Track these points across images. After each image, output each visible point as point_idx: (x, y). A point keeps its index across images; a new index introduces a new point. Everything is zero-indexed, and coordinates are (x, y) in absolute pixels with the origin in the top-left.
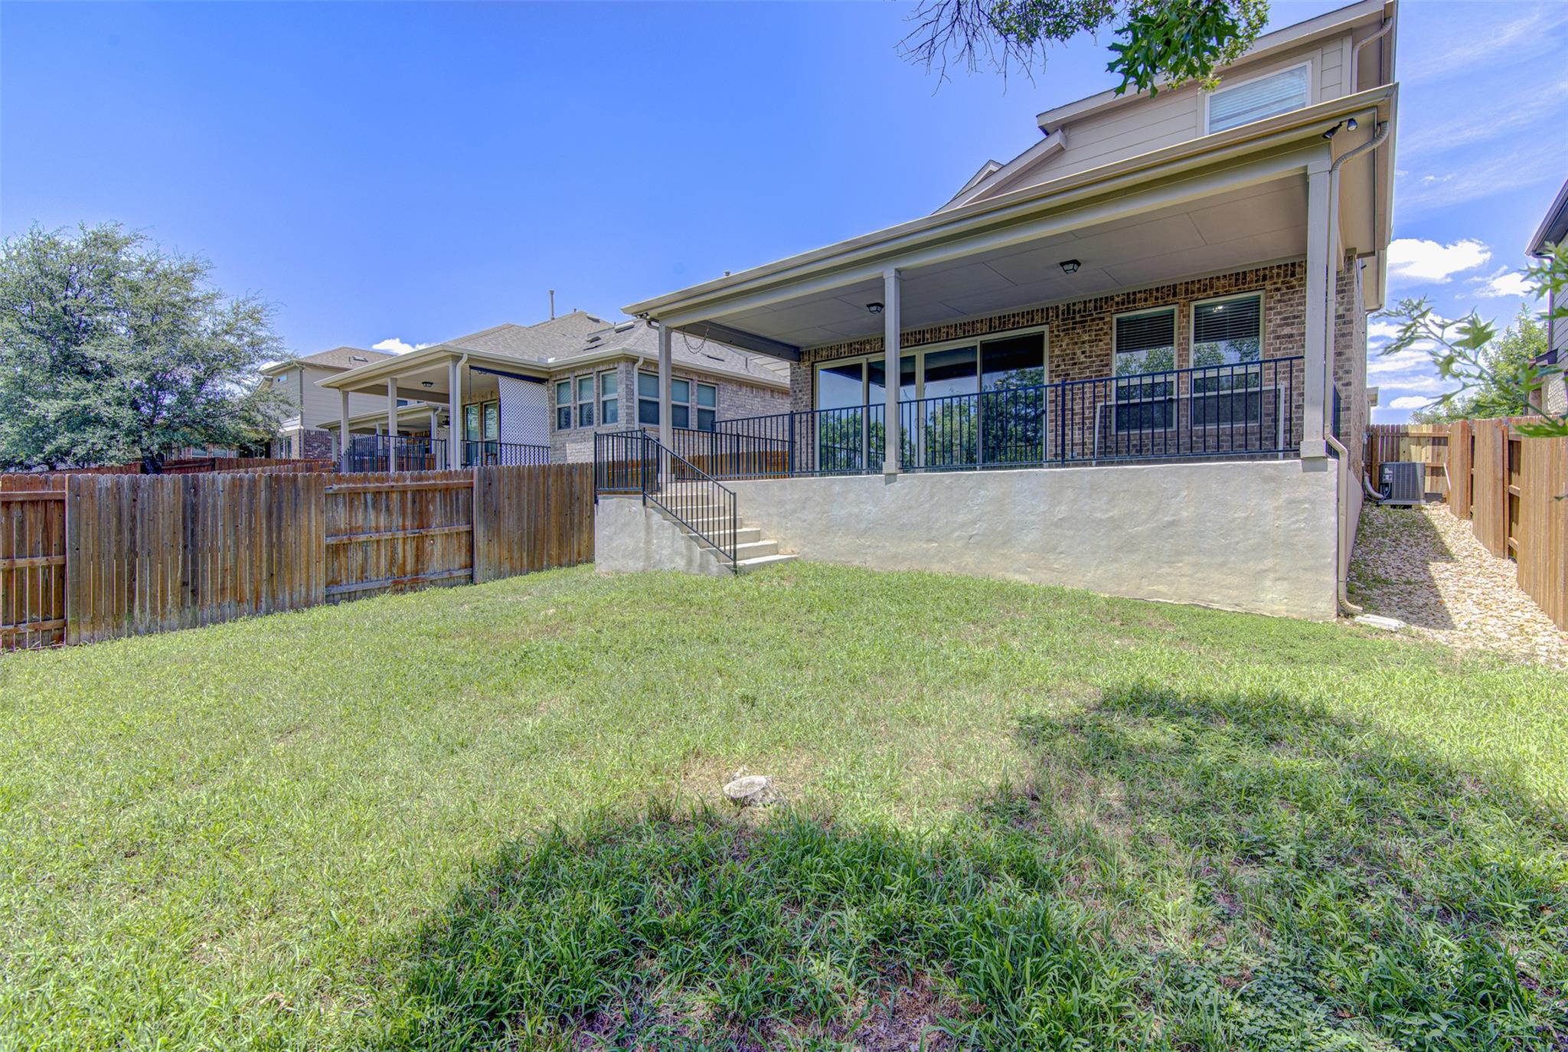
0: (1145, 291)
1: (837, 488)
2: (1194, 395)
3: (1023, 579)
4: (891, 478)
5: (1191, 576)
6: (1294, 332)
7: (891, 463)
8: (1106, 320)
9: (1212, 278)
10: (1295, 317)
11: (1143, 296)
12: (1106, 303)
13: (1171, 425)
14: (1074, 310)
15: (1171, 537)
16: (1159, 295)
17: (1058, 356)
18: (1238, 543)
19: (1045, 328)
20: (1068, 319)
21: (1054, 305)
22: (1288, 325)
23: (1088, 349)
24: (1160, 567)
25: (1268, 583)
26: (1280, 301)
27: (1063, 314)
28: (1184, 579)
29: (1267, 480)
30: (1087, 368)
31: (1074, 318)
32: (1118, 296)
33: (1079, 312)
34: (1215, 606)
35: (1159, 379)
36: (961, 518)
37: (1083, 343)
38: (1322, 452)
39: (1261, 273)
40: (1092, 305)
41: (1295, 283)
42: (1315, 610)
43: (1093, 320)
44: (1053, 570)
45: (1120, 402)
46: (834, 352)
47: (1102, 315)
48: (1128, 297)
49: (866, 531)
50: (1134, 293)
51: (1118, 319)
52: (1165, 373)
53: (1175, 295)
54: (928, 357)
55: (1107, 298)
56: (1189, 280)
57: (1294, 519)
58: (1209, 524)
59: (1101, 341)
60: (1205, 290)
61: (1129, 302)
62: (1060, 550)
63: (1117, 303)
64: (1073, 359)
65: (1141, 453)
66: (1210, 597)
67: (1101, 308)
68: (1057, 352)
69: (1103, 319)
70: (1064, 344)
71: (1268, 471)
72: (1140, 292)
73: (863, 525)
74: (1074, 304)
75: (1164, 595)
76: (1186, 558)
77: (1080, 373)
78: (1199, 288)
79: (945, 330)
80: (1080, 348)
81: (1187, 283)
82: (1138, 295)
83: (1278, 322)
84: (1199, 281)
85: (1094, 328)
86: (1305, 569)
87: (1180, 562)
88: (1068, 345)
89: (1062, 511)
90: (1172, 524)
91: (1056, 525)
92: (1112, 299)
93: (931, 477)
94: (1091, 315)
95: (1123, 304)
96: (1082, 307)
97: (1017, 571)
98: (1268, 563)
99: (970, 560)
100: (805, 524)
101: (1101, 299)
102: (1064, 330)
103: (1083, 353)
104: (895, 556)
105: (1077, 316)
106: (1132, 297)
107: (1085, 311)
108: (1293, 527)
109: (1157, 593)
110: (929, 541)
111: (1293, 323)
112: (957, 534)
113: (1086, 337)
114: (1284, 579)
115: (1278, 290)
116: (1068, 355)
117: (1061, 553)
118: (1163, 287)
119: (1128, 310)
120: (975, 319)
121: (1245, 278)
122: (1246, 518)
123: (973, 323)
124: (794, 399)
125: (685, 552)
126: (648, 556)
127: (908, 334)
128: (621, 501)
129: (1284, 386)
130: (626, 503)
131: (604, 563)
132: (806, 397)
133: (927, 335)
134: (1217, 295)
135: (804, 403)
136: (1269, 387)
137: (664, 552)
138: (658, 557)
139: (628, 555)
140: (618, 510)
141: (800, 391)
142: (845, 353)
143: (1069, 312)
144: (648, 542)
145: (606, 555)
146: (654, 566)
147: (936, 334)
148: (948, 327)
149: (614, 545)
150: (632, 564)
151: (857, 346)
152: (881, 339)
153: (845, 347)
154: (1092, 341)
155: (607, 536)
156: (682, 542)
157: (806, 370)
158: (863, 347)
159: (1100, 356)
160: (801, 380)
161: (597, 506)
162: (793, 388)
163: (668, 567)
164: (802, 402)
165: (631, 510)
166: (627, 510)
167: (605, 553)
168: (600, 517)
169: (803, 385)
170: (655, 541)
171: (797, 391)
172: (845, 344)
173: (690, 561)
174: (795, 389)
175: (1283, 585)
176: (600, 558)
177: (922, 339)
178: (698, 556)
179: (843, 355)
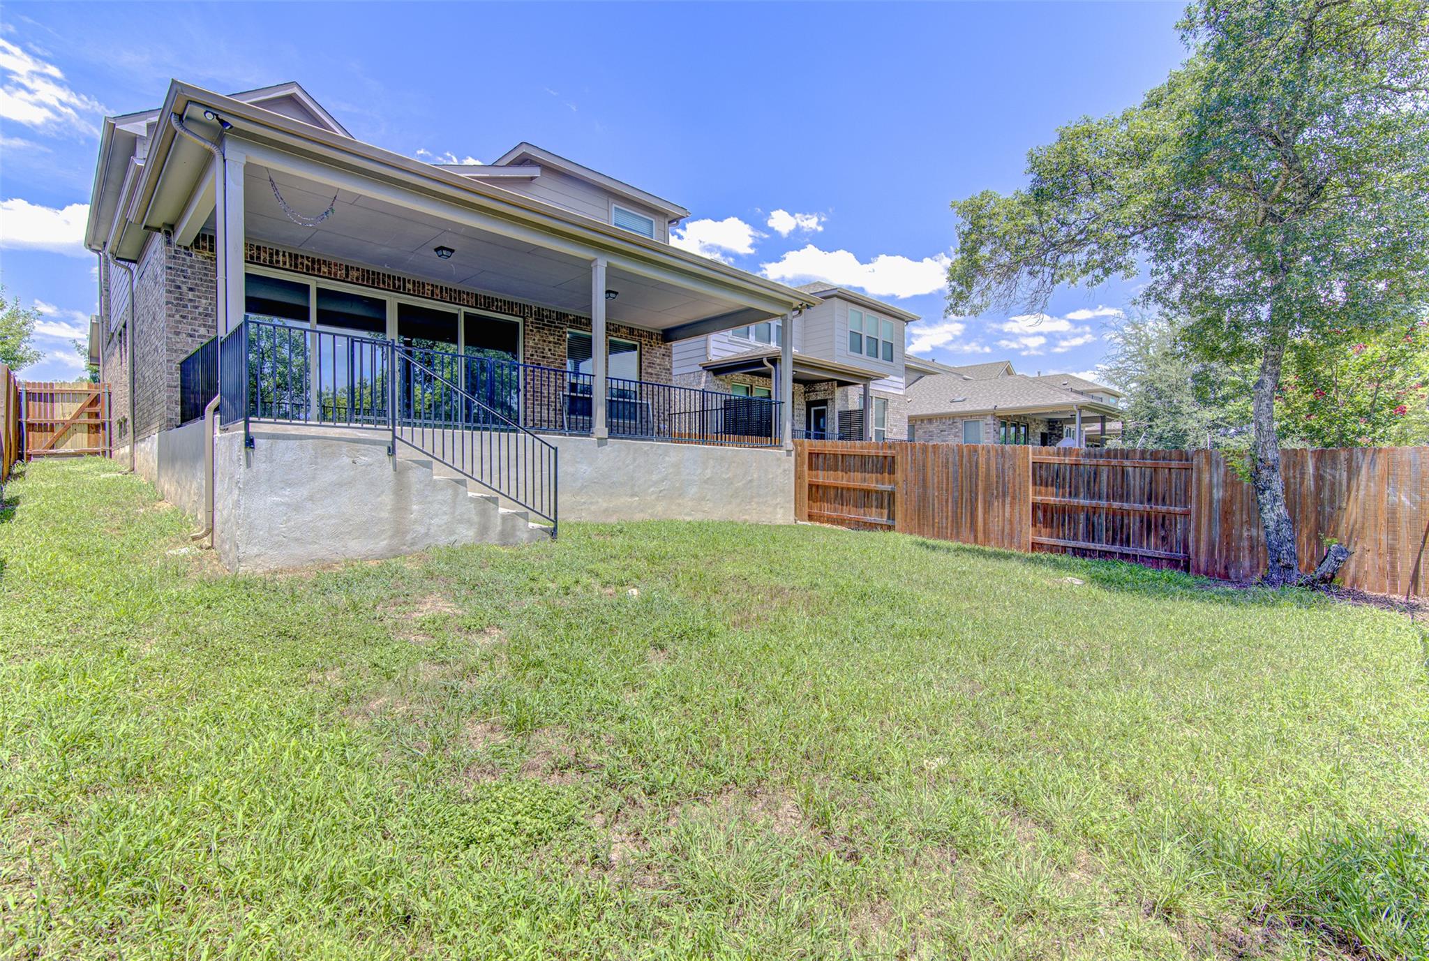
0: (586, 319)
3: (688, 519)
4: (601, 442)
5: (756, 509)
6: (653, 372)
8: (564, 330)
9: (619, 326)
10: (653, 364)
11: (585, 321)
12: (564, 317)
14: (543, 314)
15: (750, 488)
17: (532, 347)
18: (770, 491)
19: (522, 321)
20: (538, 319)
21: (528, 305)
22: (650, 367)
23: (552, 348)
24: (746, 505)
25: (778, 510)
26: (647, 352)
27: (535, 314)
28: (754, 511)
29: (778, 459)
31: (543, 320)
32: (570, 315)
33: (547, 317)
36: (655, 477)
37: (550, 342)
39: (640, 332)
40: (555, 315)
41: (653, 344)
43: (556, 327)
44: (704, 512)
45: (572, 394)
47: (561, 325)
48: (577, 319)
49: (583, 487)
51: (569, 332)
55: (564, 313)
57: (784, 479)
58: (762, 481)
59: (560, 344)
61: (578, 323)
62: (706, 499)
63: (570, 321)
64: (543, 352)
66: (762, 519)
67: (561, 320)
68: (531, 343)
69: (561, 328)
70: (536, 339)
71: (778, 456)
72: (583, 318)
73: (579, 484)
74: (543, 309)
76: (755, 500)
77: (549, 366)
79: (430, 288)
80: (547, 345)
82: (582, 320)
83: (647, 364)
85: (556, 333)
86: (787, 502)
87: (753, 502)
88: (539, 340)
89: (708, 473)
90: (750, 481)
91: (705, 482)
92: (568, 317)
94: (554, 322)
95: (574, 323)
96: (549, 313)
97: (686, 514)
98: (778, 500)
99: (659, 508)
101: (560, 313)
102: (536, 328)
103: (550, 350)
104: (606, 510)
105: (545, 320)
106: (579, 320)
107: (550, 318)
108: (785, 482)
110: (632, 495)
112: (652, 489)
113: (551, 339)
114: (782, 507)
115: (646, 345)
116: (539, 348)
117: (708, 500)
121: (633, 332)
122: (773, 478)
124: (177, 299)
125: (476, 519)
126: (399, 531)
127: (384, 275)
128: (330, 446)
129: (650, 402)
130: (344, 450)
131: (271, 552)
132: (204, 301)
133: (407, 285)
134: (621, 337)
135: (201, 310)
136: (644, 402)
137: (435, 521)
138: (422, 530)
139: (349, 533)
140: (319, 460)
141: (191, 289)
142: (285, 263)
143: (540, 315)
144: (401, 507)
145: (281, 538)
146: (412, 544)
147: (419, 289)
148: (432, 285)
149: (308, 518)
150: (356, 546)
151: (306, 262)
152: (347, 267)
153: (284, 256)
154: (555, 343)
155: (283, 504)
156: (472, 505)
157: (204, 263)
158: (316, 266)
159: (560, 356)
160: (193, 273)
161: (249, 450)
162: (174, 281)
163: (443, 541)
164: (196, 307)
165: (358, 460)
166: (349, 461)
167: (278, 535)
168: (258, 471)
169: (198, 282)
170: (415, 507)
171: (184, 288)
172: (284, 252)
173: (484, 530)
174: (178, 283)
175: (782, 510)
176: (255, 545)
177: (399, 287)
178: (499, 521)
179: (281, 265)
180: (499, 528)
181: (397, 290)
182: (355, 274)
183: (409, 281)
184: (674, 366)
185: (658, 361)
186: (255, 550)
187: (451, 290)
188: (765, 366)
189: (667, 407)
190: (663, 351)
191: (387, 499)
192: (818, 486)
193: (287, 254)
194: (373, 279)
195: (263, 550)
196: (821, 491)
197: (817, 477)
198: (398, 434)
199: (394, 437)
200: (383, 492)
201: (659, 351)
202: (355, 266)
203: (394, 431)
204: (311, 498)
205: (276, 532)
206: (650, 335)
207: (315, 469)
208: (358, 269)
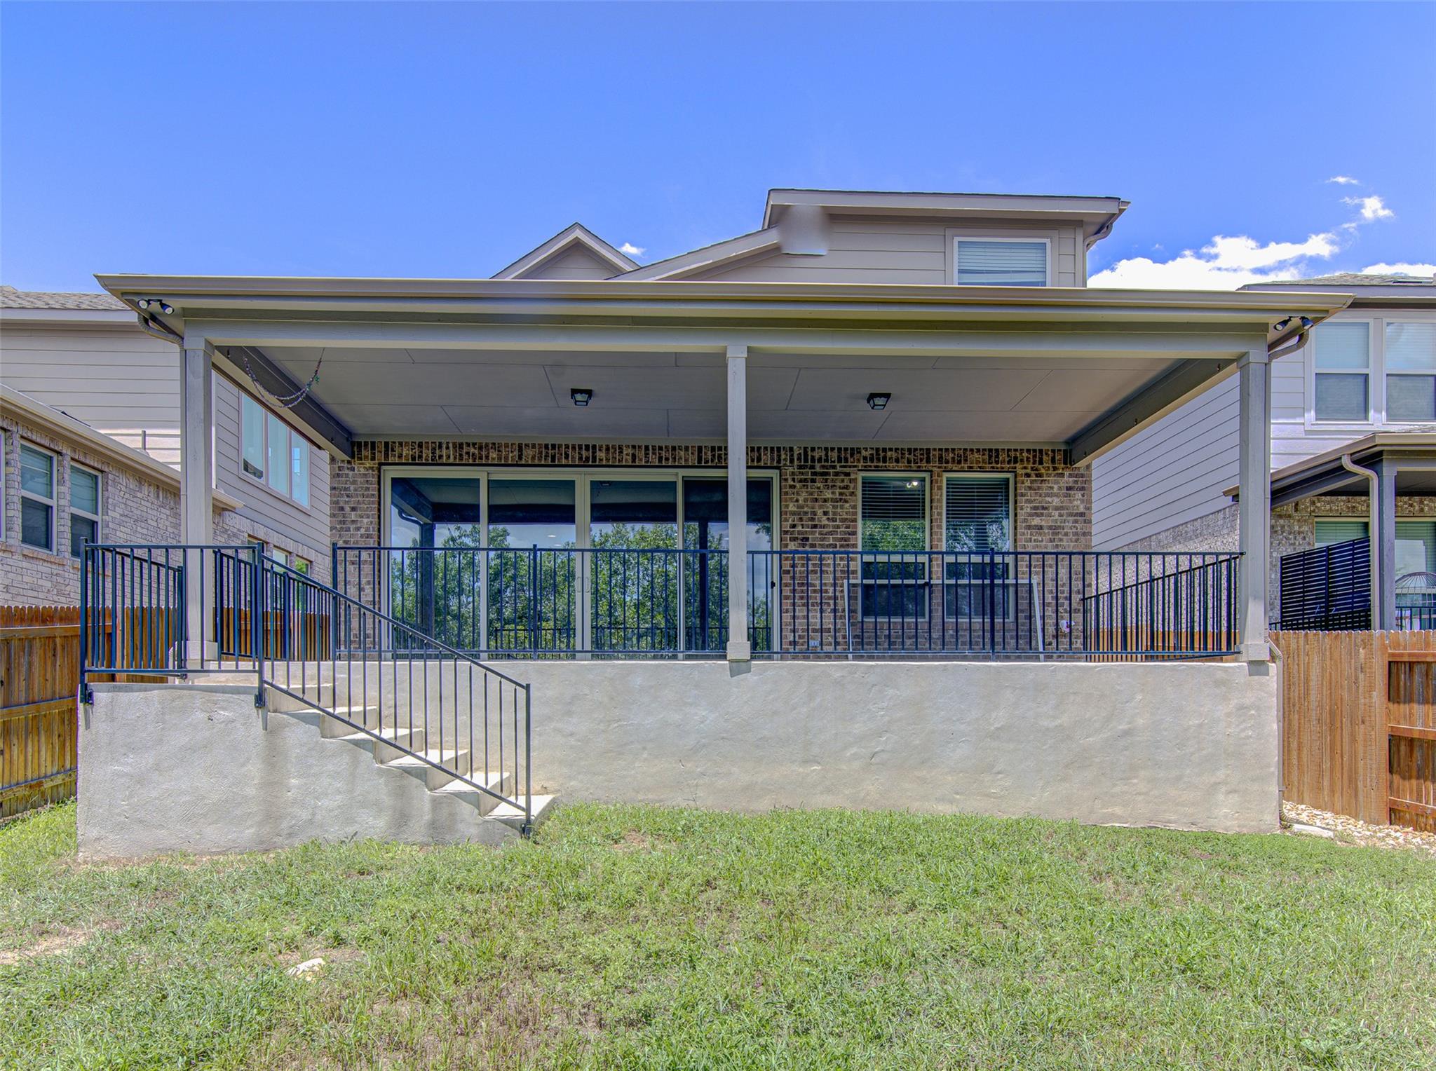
0: (897, 449)
1: (638, 681)
2: (946, 582)
4: (739, 667)
5: (1146, 794)
6: (1043, 523)
7: (738, 644)
8: (853, 476)
9: (965, 450)
10: (1044, 508)
11: (894, 455)
12: (852, 455)
13: (923, 615)
14: (813, 457)
15: (1126, 748)
16: (912, 457)
17: (793, 513)
18: (1192, 754)
19: (774, 474)
20: (804, 467)
21: (788, 446)
22: (1037, 515)
23: (830, 510)
24: (1115, 785)
25: (1221, 797)
26: (1030, 488)
27: (799, 459)
28: (1140, 798)
29: (1218, 683)
30: (830, 533)
31: (812, 467)
32: (866, 449)
33: (820, 460)
34: (1173, 826)
35: (909, 559)
36: (856, 727)
37: (825, 501)
38: (1265, 656)
39: (1012, 454)
40: (835, 454)
41: (1043, 471)
42: (1262, 823)
43: (837, 474)
44: (988, 795)
45: (865, 582)
46: (427, 453)
47: (847, 470)
48: (878, 454)
49: (695, 750)
50: (884, 450)
51: (863, 478)
52: (916, 554)
53: (928, 461)
54: (596, 486)
55: (852, 449)
56: (944, 447)
57: (1242, 727)
58: (1165, 733)
59: (846, 501)
60: (959, 462)
61: (878, 460)
62: (995, 770)
63: (865, 458)
64: (813, 519)
65: (893, 647)
66: (1167, 816)
67: (846, 460)
68: (792, 507)
69: (848, 474)
70: (801, 499)
71: (1220, 675)
72: (891, 450)
73: (691, 741)
74: (813, 449)
75: (1119, 819)
76: (1142, 773)
77: (823, 539)
78: (953, 458)
79: (630, 451)
80: (821, 507)
81: (941, 450)
82: (889, 454)
83: (1029, 510)
84: (953, 450)
85: (838, 484)
86: (1253, 780)
87: (1135, 777)
88: (806, 500)
90: (1126, 733)
91: (993, 736)
92: (859, 452)
93: (810, 667)
94: (834, 467)
95: (872, 460)
96: (823, 454)
97: (941, 800)
98: (1221, 774)
99: (871, 787)
100: (572, 741)
101: (846, 449)
102: (801, 481)
103: (825, 513)
104: (749, 788)
105: (817, 465)
106: (882, 454)
107: (826, 461)
108: (1243, 735)
109: (1112, 817)
110: (806, 762)
111: (1042, 514)
112: (854, 750)
113: (828, 495)
114: (1235, 791)
115: (1028, 475)
116: (806, 513)
117: (999, 773)
118: (916, 450)
119: (877, 469)
120: (676, 444)
121: (997, 456)
122: (1201, 726)
123: (674, 448)
124: (340, 522)
125: (387, 800)
126: (271, 815)
127: (567, 446)
128: (180, 697)
129: (1036, 580)
130: (198, 703)
131: (111, 837)
132: (365, 520)
133: (598, 453)
134: (971, 469)
135: (363, 531)
136: (1023, 581)
137: (325, 803)
138: (305, 815)
139: (205, 815)
140: (167, 717)
141: (353, 509)
142: (448, 457)
143: (807, 458)
144: (273, 783)
145: (123, 818)
146: (290, 835)
147: (616, 455)
148: (634, 447)
149: (154, 794)
150: (215, 834)
151: (472, 450)
152: (520, 447)
153: (447, 448)
154: (835, 501)
155: (126, 774)
156: (382, 781)
157: (365, 475)
158: (484, 453)
159: (843, 520)
160: (356, 490)
161: (88, 707)
162: (337, 502)
163: (334, 832)
164: (358, 529)
165: (215, 716)
166: (201, 716)
167: (119, 814)
168: (97, 733)
169: (360, 499)
170: (294, 781)
171: (347, 509)
172: (448, 443)
173: (401, 820)
174: (341, 504)
175: (1234, 798)
176: (95, 825)
177: (587, 459)
178: (427, 806)
179: (444, 460)
180: (427, 817)
181: (585, 464)
182: (530, 452)
183: (601, 447)
184: (1094, 507)
185: (1056, 501)
186: (94, 833)
187: (660, 448)
188: (1354, 474)
189: (1077, 585)
190: (1067, 480)
191: (255, 769)
192: (1411, 741)
193: (451, 445)
194: (552, 455)
195: (103, 832)
196: (1417, 754)
197: (1410, 718)
198: (268, 677)
199: (262, 681)
200: (248, 759)
201: (1056, 484)
202: (530, 442)
203: (261, 672)
204: (157, 768)
205: (117, 811)
206: (1037, 455)
207: (163, 729)
208: (534, 446)
